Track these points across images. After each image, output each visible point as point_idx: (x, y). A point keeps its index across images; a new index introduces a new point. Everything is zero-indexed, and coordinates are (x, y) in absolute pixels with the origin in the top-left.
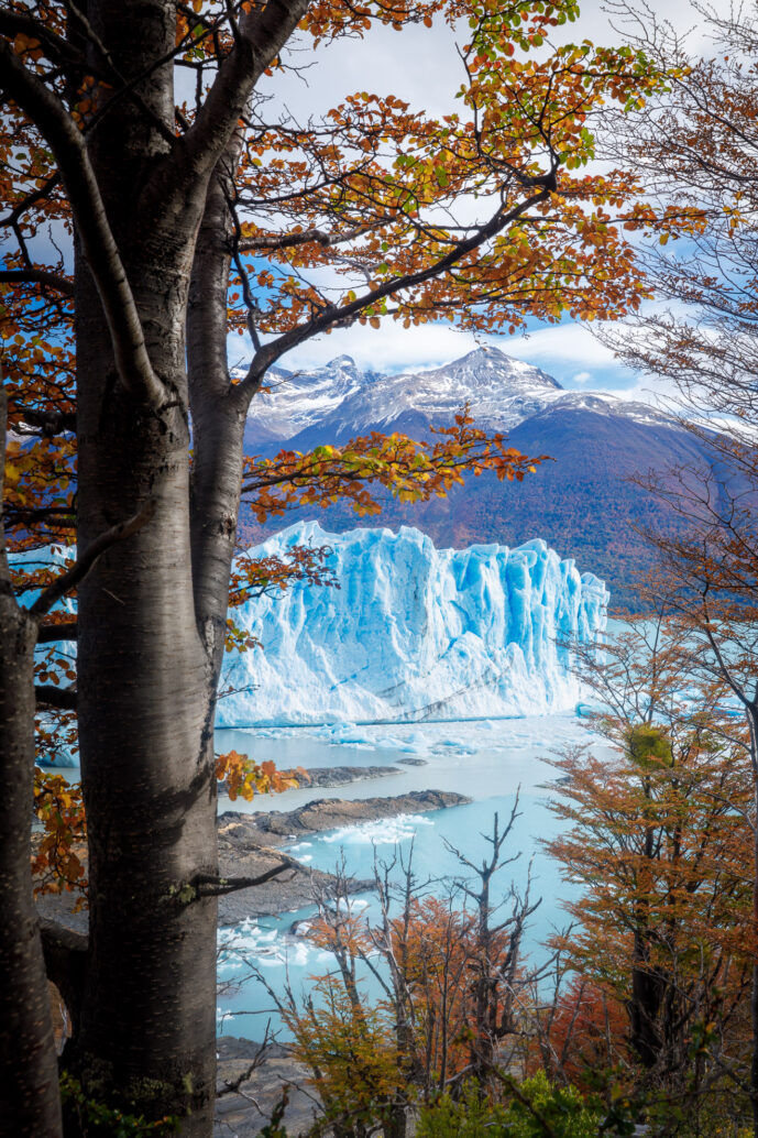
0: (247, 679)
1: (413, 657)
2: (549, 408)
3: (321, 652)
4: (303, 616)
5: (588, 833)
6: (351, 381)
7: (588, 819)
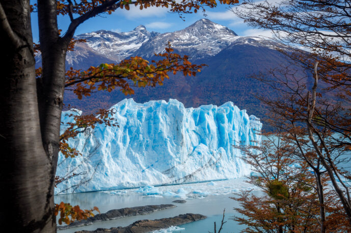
0: (105, 169)
1: (178, 156)
2: (232, 44)
3: (137, 155)
4: (128, 140)
5: (253, 229)
6: (145, 36)
7: (253, 223)
